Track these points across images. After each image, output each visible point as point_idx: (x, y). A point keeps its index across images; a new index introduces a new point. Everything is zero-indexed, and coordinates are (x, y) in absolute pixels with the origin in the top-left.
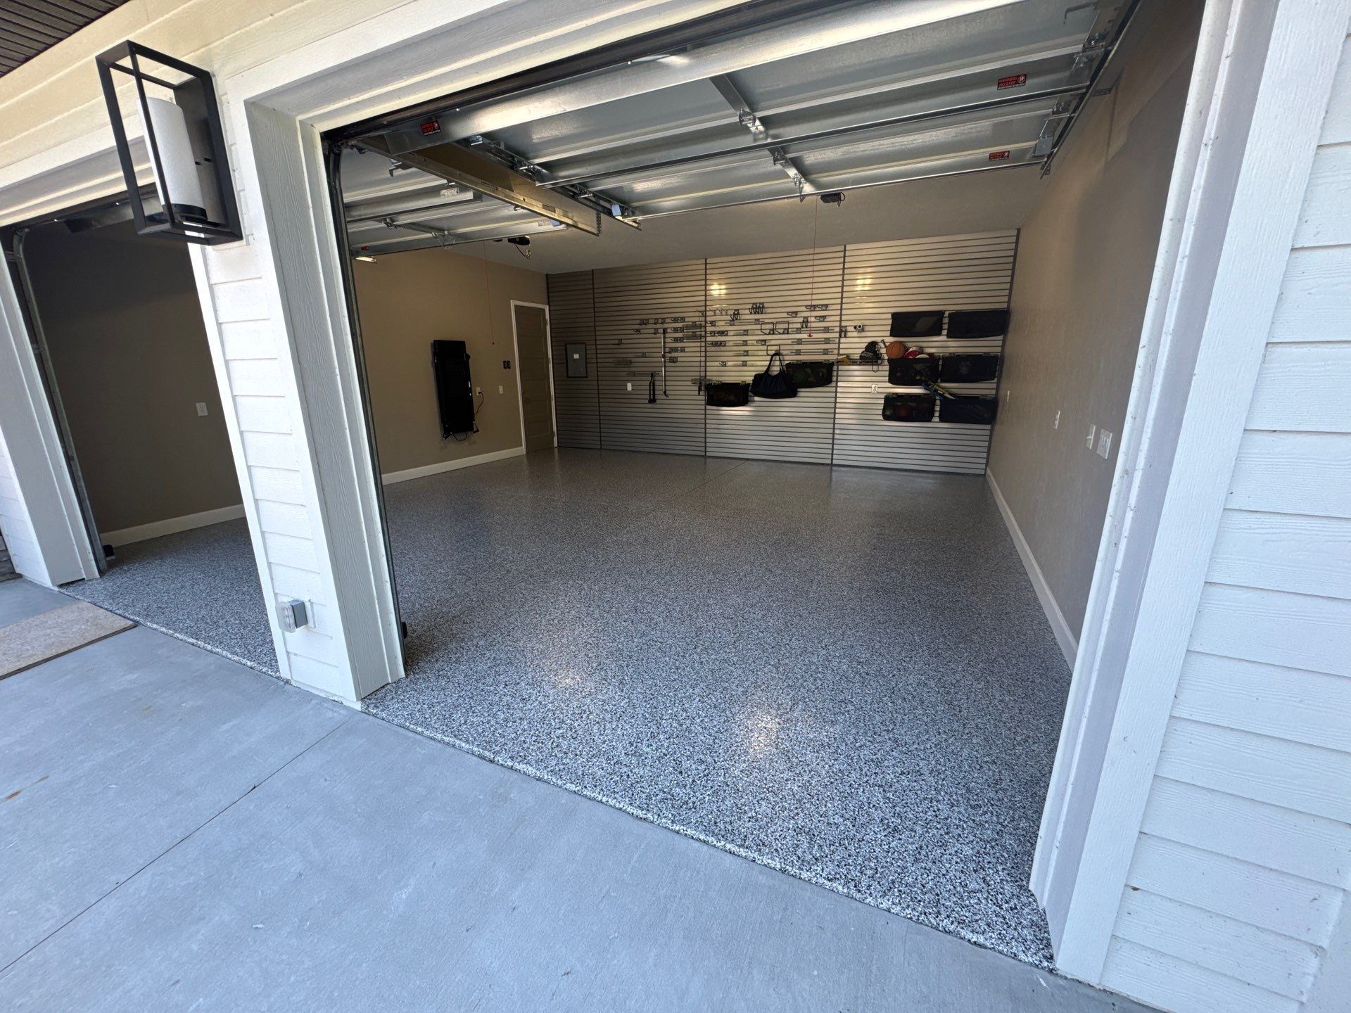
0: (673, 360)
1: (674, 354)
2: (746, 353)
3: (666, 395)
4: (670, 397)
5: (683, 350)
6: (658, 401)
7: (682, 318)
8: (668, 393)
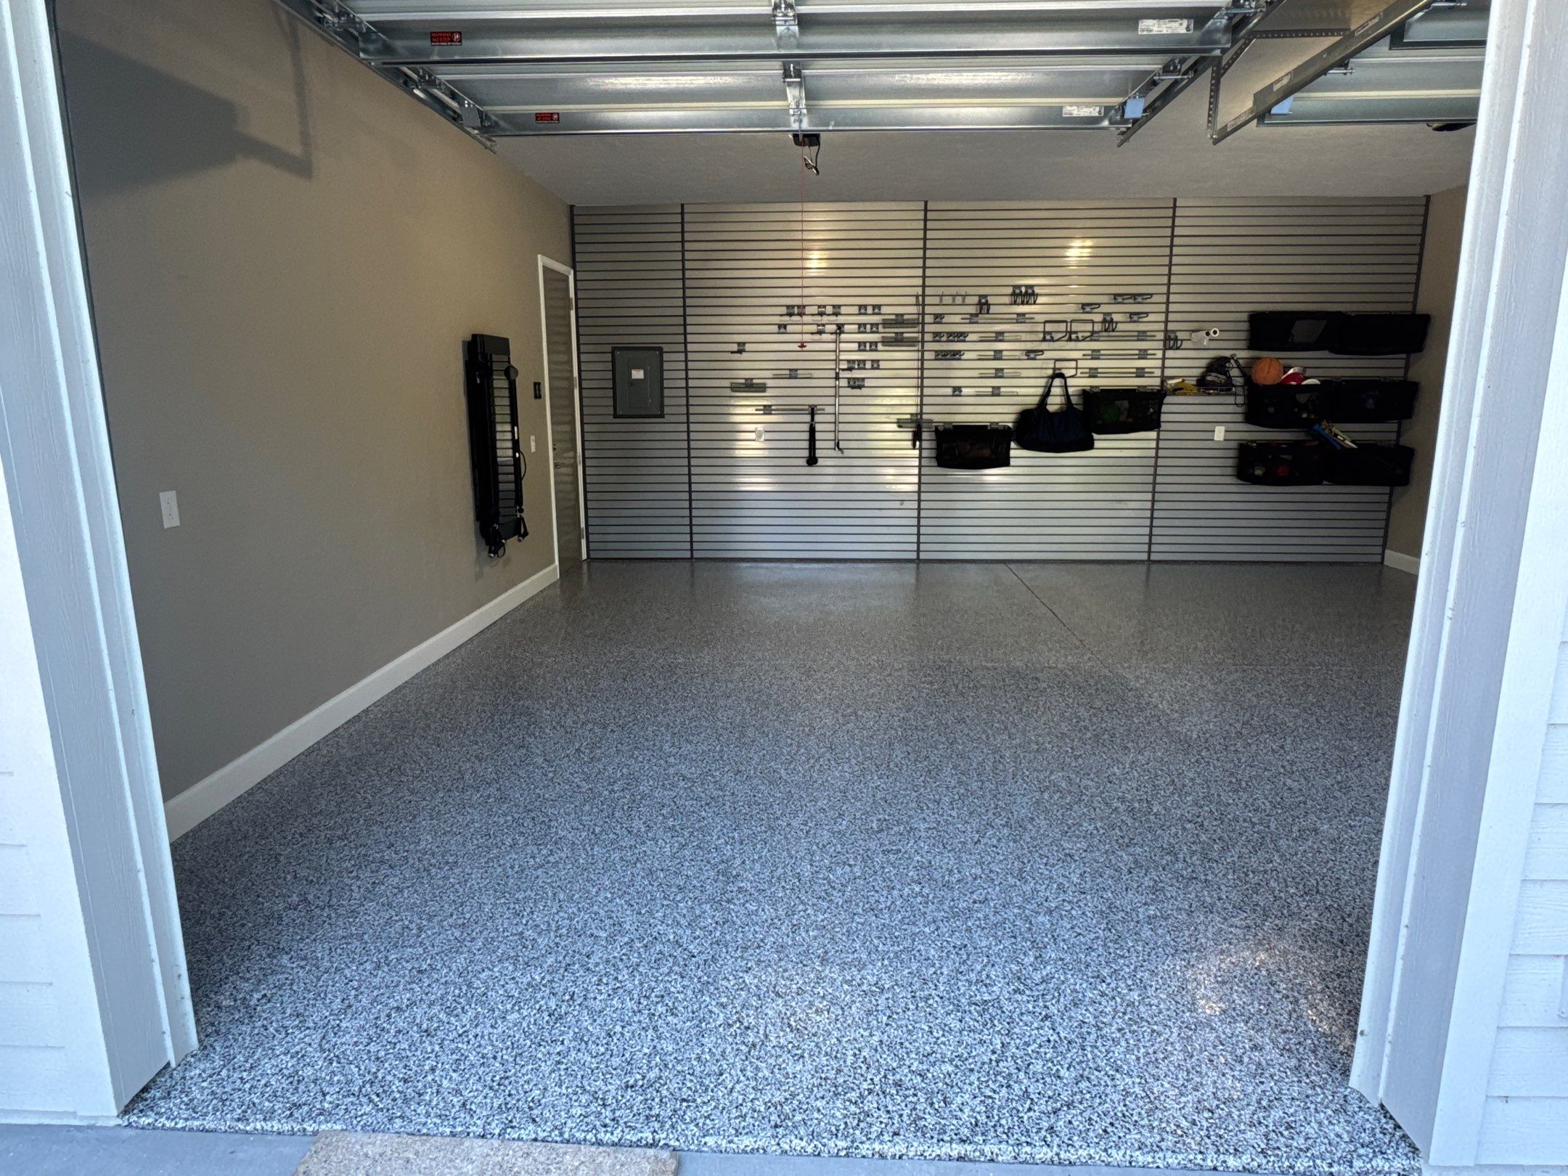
0: (856, 384)
1: (857, 374)
2: (999, 373)
3: (840, 449)
4: (847, 453)
5: (876, 365)
6: (820, 462)
7: (874, 307)
8: (842, 445)
